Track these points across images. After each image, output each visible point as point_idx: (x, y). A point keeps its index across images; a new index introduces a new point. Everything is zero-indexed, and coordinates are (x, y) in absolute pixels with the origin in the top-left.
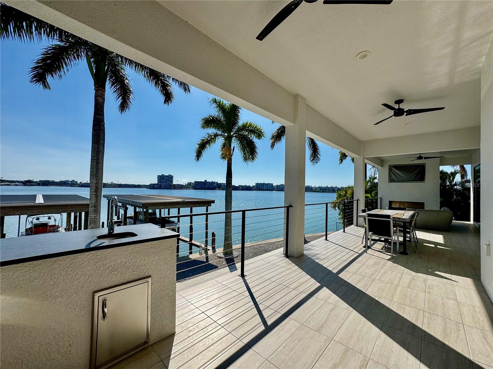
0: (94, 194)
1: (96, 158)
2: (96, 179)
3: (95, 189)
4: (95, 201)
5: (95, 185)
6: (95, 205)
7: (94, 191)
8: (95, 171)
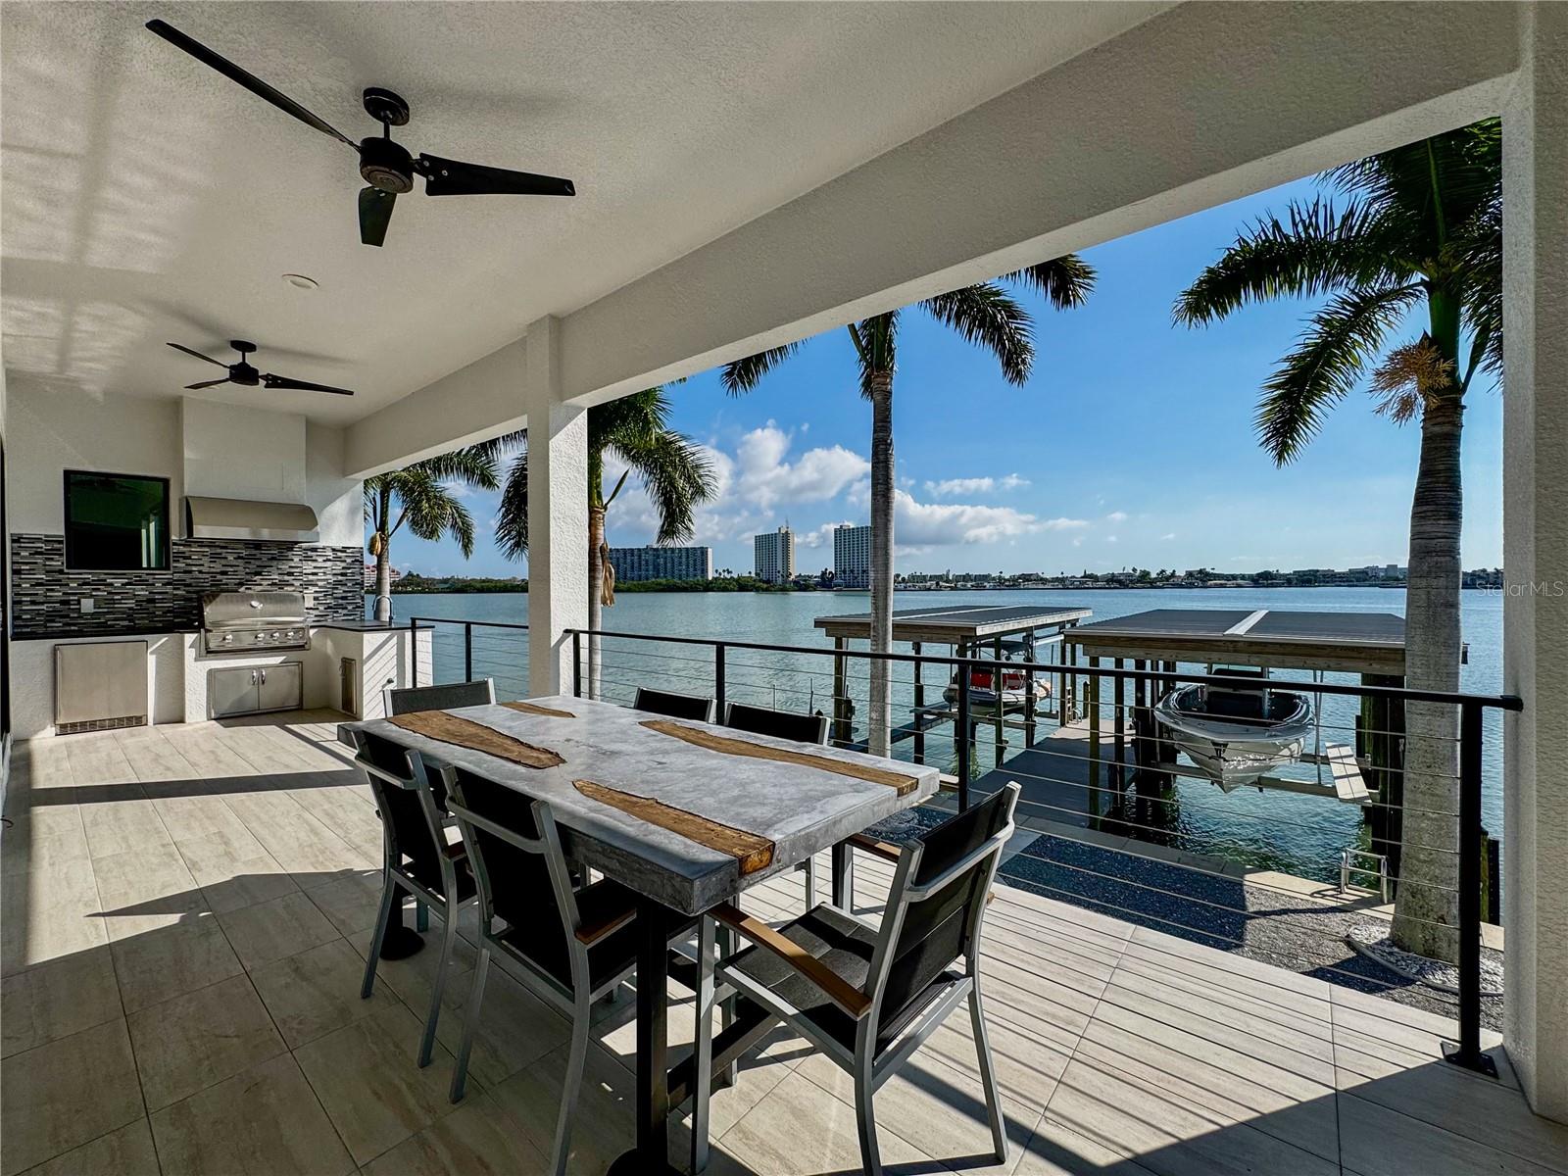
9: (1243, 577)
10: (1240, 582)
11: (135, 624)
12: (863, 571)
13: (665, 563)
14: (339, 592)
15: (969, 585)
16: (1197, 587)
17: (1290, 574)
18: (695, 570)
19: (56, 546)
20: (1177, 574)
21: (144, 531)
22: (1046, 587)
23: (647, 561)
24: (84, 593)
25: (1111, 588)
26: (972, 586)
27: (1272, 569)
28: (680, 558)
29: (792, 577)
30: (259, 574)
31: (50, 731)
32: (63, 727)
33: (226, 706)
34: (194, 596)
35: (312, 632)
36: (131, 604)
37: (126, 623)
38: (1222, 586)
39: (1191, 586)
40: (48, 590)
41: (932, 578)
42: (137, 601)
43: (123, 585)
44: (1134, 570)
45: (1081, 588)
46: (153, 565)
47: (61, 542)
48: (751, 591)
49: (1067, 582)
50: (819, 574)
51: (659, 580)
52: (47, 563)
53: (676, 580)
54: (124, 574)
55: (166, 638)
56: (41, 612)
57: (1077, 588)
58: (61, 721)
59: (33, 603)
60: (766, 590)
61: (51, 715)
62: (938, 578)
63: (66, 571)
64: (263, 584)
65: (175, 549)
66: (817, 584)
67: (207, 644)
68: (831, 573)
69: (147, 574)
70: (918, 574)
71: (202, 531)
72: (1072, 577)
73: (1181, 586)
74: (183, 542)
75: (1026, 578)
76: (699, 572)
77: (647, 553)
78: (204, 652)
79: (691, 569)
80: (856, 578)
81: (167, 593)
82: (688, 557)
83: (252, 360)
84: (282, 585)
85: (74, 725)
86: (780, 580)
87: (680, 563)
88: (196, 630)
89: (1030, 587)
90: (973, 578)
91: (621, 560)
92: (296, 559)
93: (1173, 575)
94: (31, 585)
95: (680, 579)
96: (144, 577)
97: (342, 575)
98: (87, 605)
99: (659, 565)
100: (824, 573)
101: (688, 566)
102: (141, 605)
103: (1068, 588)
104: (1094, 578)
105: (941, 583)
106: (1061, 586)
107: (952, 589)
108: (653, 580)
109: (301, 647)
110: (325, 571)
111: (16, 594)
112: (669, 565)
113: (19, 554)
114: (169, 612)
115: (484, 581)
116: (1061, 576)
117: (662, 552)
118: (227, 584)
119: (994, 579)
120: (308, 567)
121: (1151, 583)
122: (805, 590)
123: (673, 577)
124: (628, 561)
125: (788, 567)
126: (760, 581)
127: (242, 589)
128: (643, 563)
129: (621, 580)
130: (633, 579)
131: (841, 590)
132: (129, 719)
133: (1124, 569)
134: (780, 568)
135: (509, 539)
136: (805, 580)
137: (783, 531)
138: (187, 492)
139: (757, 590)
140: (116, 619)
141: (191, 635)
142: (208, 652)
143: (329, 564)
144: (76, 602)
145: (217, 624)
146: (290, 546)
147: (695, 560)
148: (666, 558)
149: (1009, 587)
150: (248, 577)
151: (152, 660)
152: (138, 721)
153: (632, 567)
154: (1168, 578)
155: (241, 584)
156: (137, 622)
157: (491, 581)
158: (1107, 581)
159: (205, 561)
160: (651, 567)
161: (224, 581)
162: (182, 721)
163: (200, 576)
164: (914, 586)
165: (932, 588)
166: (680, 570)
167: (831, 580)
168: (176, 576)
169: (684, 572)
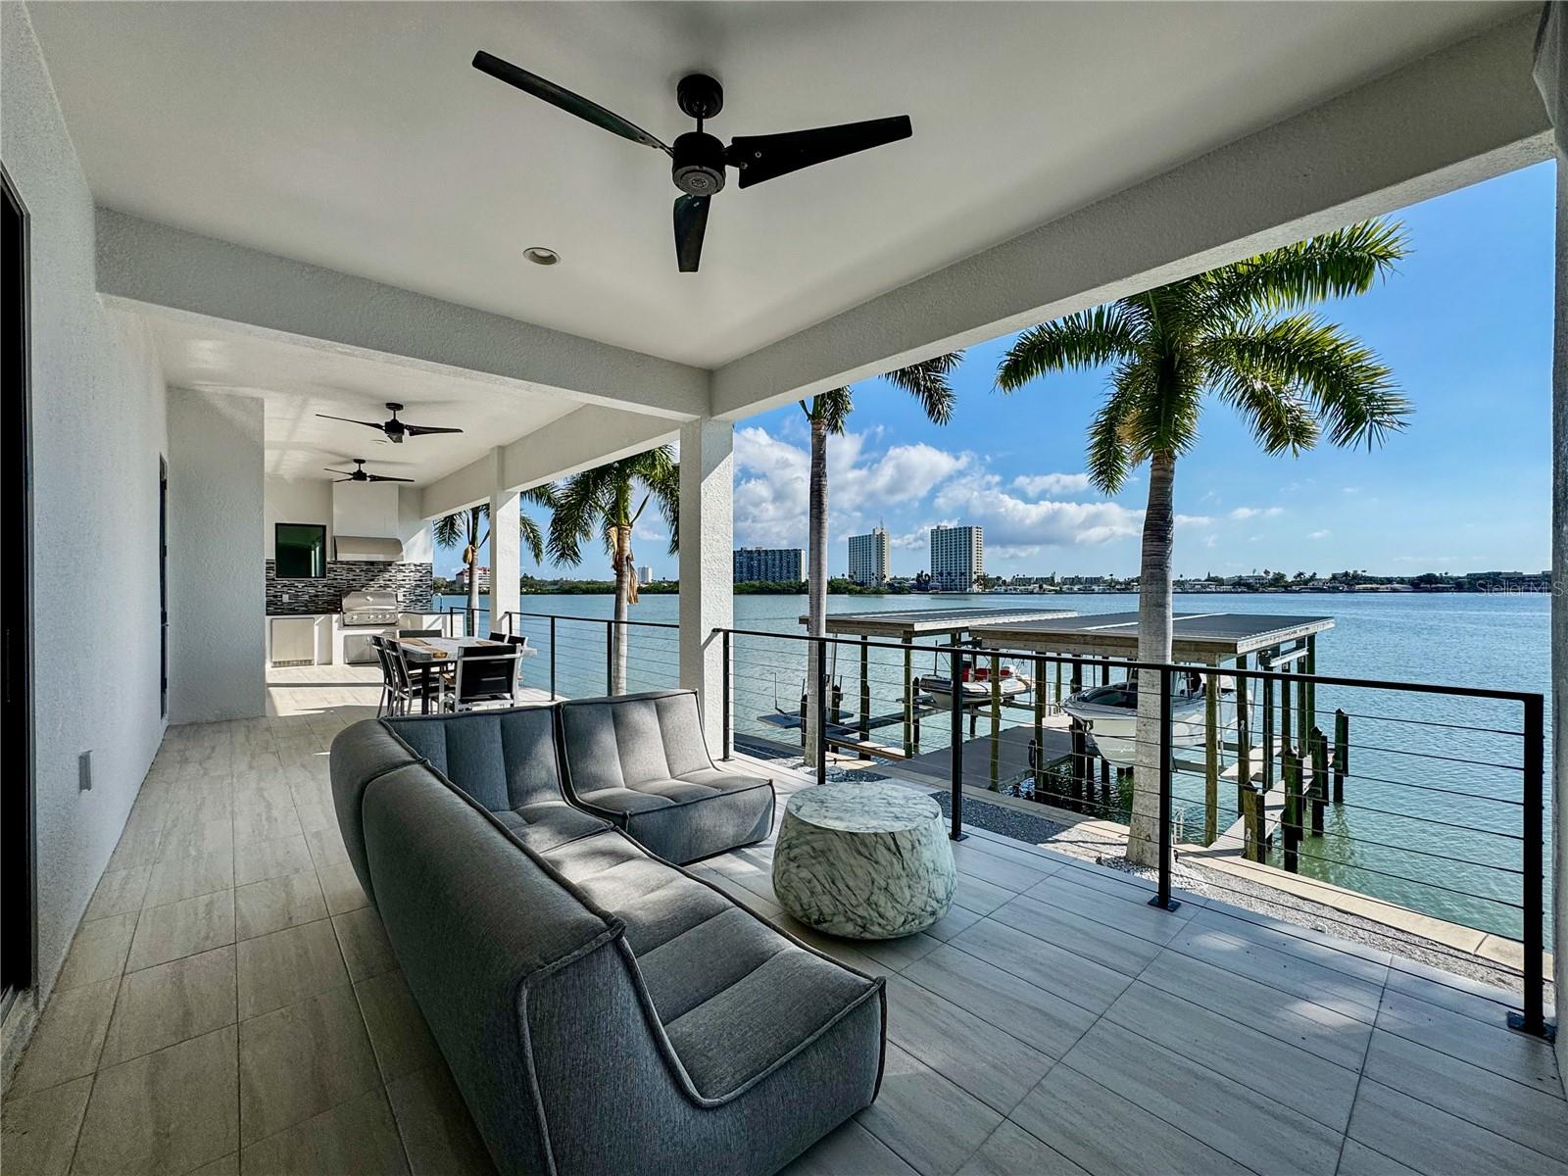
9: (1402, 581)
10: (1396, 586)
12: (961, 574)
13: (759, 565)
14: (418, 592)
15: (1076, 588)
16: (1342, 591)
17: (1464, 578)
18: (788, 572)
19: (272, 564)
20: (1318, 577)
21: (313, 552)
23: (741, 563)
24: (284, 592)
25: (1236, 592)
26: (1079, 589)
27: (1438, 570)
28: (774, 560)
29: (887, 580)
30: (373, 580)
31: (269, 665)
32: (275, 663)
33: (353, 656)
34: (338, 593)
35: (400, 615)
36: (307, 597)
37: (304, 608)
38: (1373, 590)
39: (1334, 590)
41: (1036, 580)
42: (309, 596)
43: (303, 587)
44: (1267, 572)
45: (1203, 593)
46: (317, 575)
47: (274, 562)
48: (844, 593)
49: (1188, 586)
50: (915, 577)
51: (752, 582)
53: (770, 582)
54: (303, 581)
55: (323, 617)
57: (1198, 593)
58: (274, 660)
60: (860, 592)
62: (1041, 581)
63: (276, 579)
64: (374, 586)
65: (328, 566)
66: (913, 587)
67: (344, 621)
68: (927, 575)
69: (315, 581)
70: (1022, 576)
71: (342, 557)
72: (1196, 580)
73: (1321, 590)
74: (333, 562)
76: (792, 574)
77: (741, 556)
78: (342, 625)
79: (785, 572)
80: (954, 581)
81: (324, 591)
82: (781, 559)
83: (364, 468)
84: (386, 586)
85: (280, 662)
86: (874, 583)
87: (774, 565)
88: (339, 612)
90: (1083, 581)
92: (393, 571)
93: (1313, 578)
95: (774, 581)
96: (313, 582)
97: (421, 580)
98: (286, 598)
99: (752, 566)
100: (919, 576)
101: (781, 568)
102: (311, 598)
103: (1188, 593)
104: (1219, 582)
105: (1045, 586)
106: (1180, 590)
107: (1057, 592)
108: (747, 582)
109: (393, 624)
110: (410, 578)
112: (763, 567)
114: (325, 602)
115: (589, 583)
117: (756, 555)
119: (1104, 581)
120: (400, 576)
121: (1286, 587)
122: (899, 593)
123: (767, 580)
125: (882, 569)
126: (854, 583)
127: (363, 589)
128: (738, 565)
131: (937, 593)
132: (305, 661)
133: (1254, 572)
134: (874, 570)
135: (557, 551)
136: (901, 583)
137: (878, 533)
138: (335, 534)
139: (851, 592)
140: (299, 606)
141: (336, 615)
142: (345, 625)
143: (412, 574)
144: (281, 596)
145: (349, 610)
146: (390, 564)
147: (788, 562)
148: (760, 560)
149: (1121, 591)
150: (366, 582)
151: (316, 628)
152: (309, 663)
154: (1306, 582)
155: (363, 587)
156: (309, 608)
157: (593, 583)
158: (1234, 585)
159: (344, 573)
160: (745, 570)
161: (354, 585)
162: (331, 664)
163: (341, 581)
164: (1015, 589)
165: (1035, 591)
166: (774, 573)
167: (927, 582)
168: (329, 582)
169: (777, 574)
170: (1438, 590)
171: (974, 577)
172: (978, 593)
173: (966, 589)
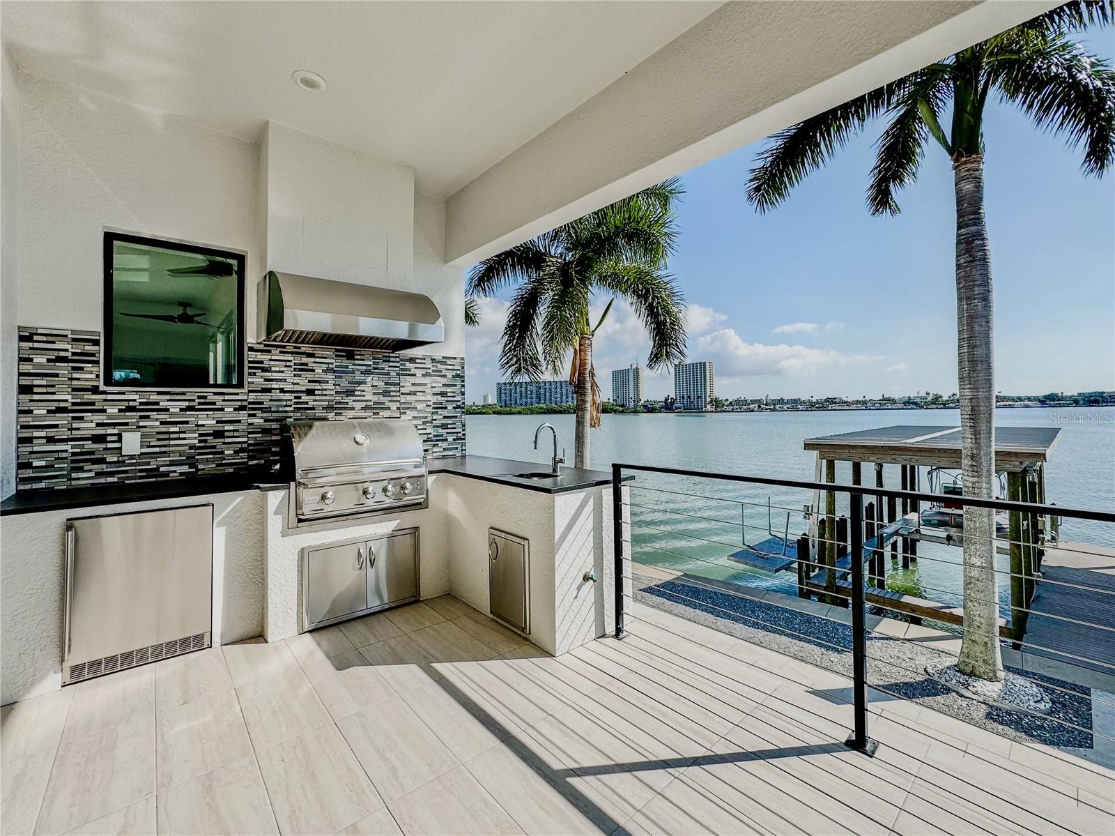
0: (968, 424)
1: (966, 336)
2: (970, 388)
3: (969, 413)
4: (971, 443)
5: (969, 404)
6: (972, 454)
7: (967, 418)
8: (966, 369)
9: (1029, 399)
11: (198, 470)
12: (698, 397)
13: (545, 392)
14: (439, 418)
15: (785, 407)
18: (567, 397)
19: (89, 348)
22: (851, 408)
23: (532, 391)
24: (126, 424)
25: (907, 409)
26: (788, 408)
27: (1058, 391)
28: (556, 388)
29: (642, 402)
30: (352, 393)
31: (55, 679)
32: (77, 670)
34: (275, 426)
35: (430, 481)
37: (185, 469)
38: (1010, 406)
40: (74, 418)
41: (753, 402)
42: (200, 435)
43: (181, 410)
44: (928, 393)
45: (882, 409)
46: (219, 382)
47: (96, 343)
48: (611, 413)
49: (869, 405)
50: (663, 400)
51: (540, 405)
52: (75, 376)
53: (553, 405)
54: (184, 394)
55: (239, 499)
56: (64, 455)
57: (878, 409)
58: (73, 659)
59: (51, 440)
60: (622, 412)
61: (56, 651)
62: (759, 402)
63: (102, 388)
64: (355, 408)
66: (662, 407)
67: (298, 505)
68: (672, 398)
69: (215, 394)
70: (742, 399)
74: (261, 347)
75: (832, 401)
76: (570, 399)
77: (531, 385)
78: (293, 520)
79: (564, 397)
80: (693, 402)
81: (239, 421)
82: (561, 388)
84: (377, 408)
85: (94, 664)
86: (632, 405)
87: (556, 392)
88: (284, 483)
89: (837, 408)
90: (788, 401)
91: (513, 391)
92: (393, 374)
94: (49, 412)
95: (556, 404)
96: (211, 398)
97: (442, 394)
98: (132, 443)
99: (540, 393)
100: (667, 399)
101: (562, 394)
102: (205, 441)
103: (870, 409)
104: (893, 401)
105: (762, 406)
106: (863, 407)
107: (771, 410)
108: (537, 405)
109: (417, 506)
110: (424, 389)
111: (23, 427)
112: (548, 394)
113: (31, 360)
114: (242, 450)
116: (864, 399)
117: (542, 385)
118: (313, 409)
119: (804, 402)
120: (406, 384)
121: (944, 405)
122: (652, 412)
123: (551, 403)
124: (518, 391)
125: (638, 394)
126: (617, 405)
128: (529, 392)
129: (513, 406)
130: (521, 405)
131: (681, 412)
133: (918, 393)
134: (632, 395)
136: (652, 405)
137: (634, 367)
139: (615, 411)
140: (172, 464)
141: (276, 493)
142: (300, 521)
143: (428, 379)
144: (115, 438)
145: (317, 472)
147: (567, 390)
148: (545, 389)
150: (338, 398)
151: (220, 534)
152: (197, 643)
153: (521, 396)
155: (334, 409)
156: (200, 467)
158: (905, 403)
159: (288, 373)
160: (534, 396)
161: (311, 404)
162: (262, 638)
163: (282, 396)
164: (740, 408)
165: (755, 410)
166: (556, 398)
167: (672, 403)
168: (252, 397)
169: (559, 399)
170: (1060, 406)
171: (708, 400)
172: (712, 412)
173: (702, 408)
